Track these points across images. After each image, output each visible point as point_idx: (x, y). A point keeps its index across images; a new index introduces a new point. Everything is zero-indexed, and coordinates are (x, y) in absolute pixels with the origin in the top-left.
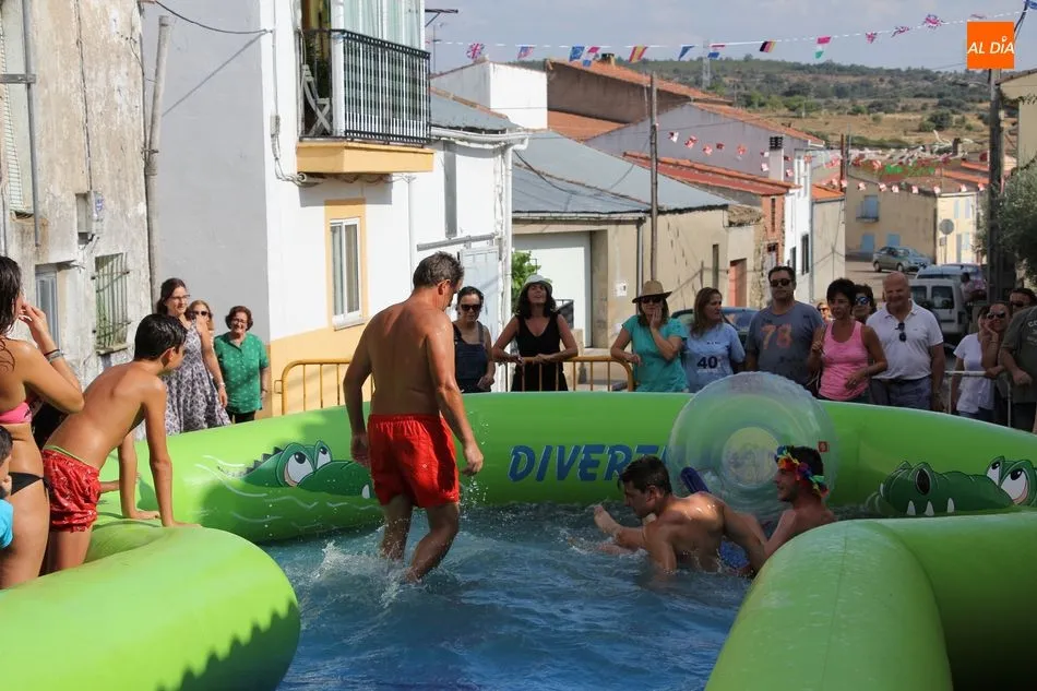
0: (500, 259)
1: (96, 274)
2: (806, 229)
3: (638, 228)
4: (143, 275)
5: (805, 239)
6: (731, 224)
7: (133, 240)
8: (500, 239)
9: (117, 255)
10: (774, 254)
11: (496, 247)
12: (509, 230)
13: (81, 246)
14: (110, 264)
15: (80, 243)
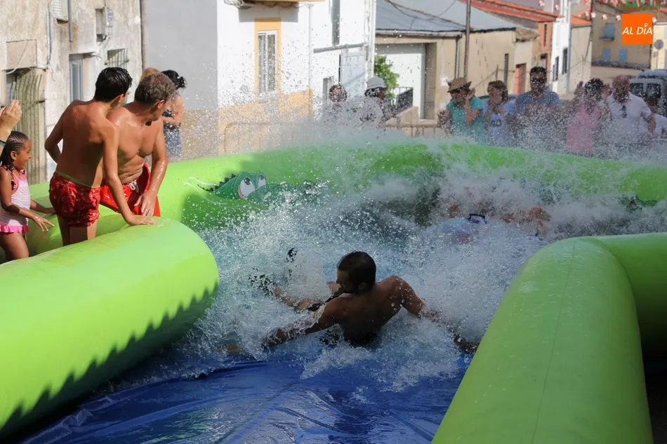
0: (367, 59)
1: (108, 61)
2: (566, 44)
3: (457, 41)
4: (138, 63)
5: (565, 51)
6: (517, 40)
7: (131, 41)
8: (367, 47)
9: (121, 50)
10: (544, 61)
11: (364, 52)
12: (373, 40)
13: (99, 43)
14: (117, 55)
15: (98, 40)
